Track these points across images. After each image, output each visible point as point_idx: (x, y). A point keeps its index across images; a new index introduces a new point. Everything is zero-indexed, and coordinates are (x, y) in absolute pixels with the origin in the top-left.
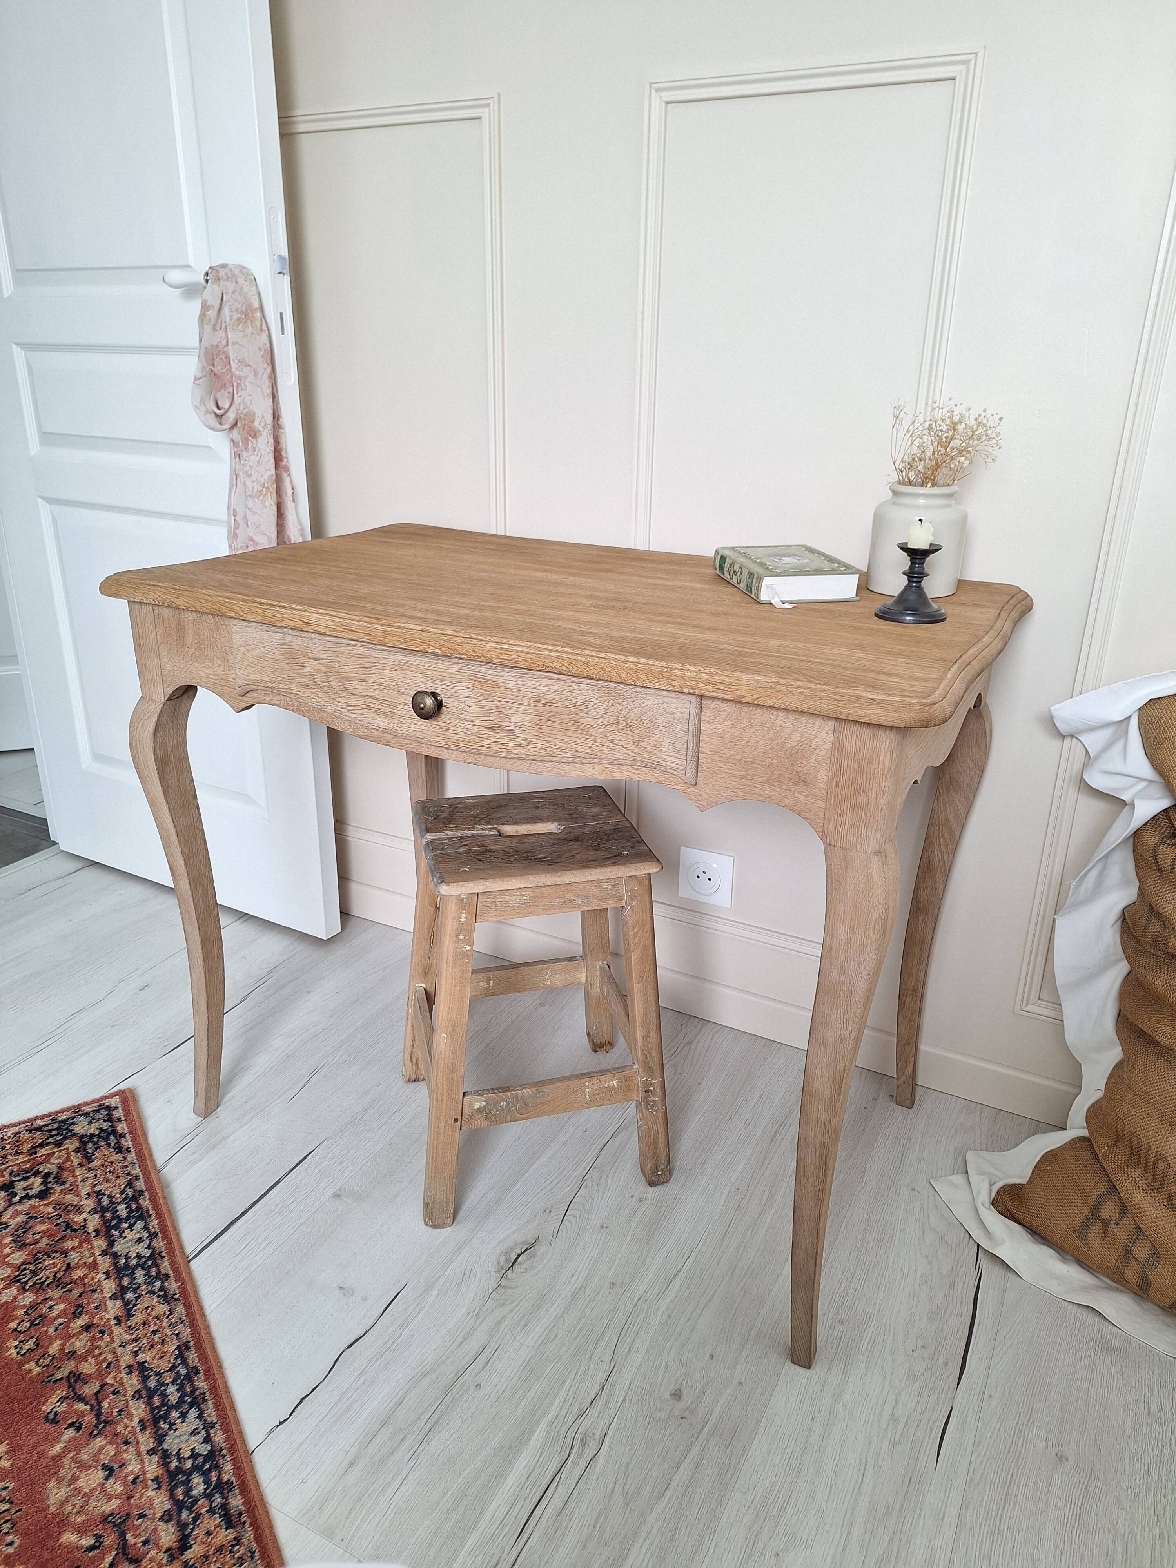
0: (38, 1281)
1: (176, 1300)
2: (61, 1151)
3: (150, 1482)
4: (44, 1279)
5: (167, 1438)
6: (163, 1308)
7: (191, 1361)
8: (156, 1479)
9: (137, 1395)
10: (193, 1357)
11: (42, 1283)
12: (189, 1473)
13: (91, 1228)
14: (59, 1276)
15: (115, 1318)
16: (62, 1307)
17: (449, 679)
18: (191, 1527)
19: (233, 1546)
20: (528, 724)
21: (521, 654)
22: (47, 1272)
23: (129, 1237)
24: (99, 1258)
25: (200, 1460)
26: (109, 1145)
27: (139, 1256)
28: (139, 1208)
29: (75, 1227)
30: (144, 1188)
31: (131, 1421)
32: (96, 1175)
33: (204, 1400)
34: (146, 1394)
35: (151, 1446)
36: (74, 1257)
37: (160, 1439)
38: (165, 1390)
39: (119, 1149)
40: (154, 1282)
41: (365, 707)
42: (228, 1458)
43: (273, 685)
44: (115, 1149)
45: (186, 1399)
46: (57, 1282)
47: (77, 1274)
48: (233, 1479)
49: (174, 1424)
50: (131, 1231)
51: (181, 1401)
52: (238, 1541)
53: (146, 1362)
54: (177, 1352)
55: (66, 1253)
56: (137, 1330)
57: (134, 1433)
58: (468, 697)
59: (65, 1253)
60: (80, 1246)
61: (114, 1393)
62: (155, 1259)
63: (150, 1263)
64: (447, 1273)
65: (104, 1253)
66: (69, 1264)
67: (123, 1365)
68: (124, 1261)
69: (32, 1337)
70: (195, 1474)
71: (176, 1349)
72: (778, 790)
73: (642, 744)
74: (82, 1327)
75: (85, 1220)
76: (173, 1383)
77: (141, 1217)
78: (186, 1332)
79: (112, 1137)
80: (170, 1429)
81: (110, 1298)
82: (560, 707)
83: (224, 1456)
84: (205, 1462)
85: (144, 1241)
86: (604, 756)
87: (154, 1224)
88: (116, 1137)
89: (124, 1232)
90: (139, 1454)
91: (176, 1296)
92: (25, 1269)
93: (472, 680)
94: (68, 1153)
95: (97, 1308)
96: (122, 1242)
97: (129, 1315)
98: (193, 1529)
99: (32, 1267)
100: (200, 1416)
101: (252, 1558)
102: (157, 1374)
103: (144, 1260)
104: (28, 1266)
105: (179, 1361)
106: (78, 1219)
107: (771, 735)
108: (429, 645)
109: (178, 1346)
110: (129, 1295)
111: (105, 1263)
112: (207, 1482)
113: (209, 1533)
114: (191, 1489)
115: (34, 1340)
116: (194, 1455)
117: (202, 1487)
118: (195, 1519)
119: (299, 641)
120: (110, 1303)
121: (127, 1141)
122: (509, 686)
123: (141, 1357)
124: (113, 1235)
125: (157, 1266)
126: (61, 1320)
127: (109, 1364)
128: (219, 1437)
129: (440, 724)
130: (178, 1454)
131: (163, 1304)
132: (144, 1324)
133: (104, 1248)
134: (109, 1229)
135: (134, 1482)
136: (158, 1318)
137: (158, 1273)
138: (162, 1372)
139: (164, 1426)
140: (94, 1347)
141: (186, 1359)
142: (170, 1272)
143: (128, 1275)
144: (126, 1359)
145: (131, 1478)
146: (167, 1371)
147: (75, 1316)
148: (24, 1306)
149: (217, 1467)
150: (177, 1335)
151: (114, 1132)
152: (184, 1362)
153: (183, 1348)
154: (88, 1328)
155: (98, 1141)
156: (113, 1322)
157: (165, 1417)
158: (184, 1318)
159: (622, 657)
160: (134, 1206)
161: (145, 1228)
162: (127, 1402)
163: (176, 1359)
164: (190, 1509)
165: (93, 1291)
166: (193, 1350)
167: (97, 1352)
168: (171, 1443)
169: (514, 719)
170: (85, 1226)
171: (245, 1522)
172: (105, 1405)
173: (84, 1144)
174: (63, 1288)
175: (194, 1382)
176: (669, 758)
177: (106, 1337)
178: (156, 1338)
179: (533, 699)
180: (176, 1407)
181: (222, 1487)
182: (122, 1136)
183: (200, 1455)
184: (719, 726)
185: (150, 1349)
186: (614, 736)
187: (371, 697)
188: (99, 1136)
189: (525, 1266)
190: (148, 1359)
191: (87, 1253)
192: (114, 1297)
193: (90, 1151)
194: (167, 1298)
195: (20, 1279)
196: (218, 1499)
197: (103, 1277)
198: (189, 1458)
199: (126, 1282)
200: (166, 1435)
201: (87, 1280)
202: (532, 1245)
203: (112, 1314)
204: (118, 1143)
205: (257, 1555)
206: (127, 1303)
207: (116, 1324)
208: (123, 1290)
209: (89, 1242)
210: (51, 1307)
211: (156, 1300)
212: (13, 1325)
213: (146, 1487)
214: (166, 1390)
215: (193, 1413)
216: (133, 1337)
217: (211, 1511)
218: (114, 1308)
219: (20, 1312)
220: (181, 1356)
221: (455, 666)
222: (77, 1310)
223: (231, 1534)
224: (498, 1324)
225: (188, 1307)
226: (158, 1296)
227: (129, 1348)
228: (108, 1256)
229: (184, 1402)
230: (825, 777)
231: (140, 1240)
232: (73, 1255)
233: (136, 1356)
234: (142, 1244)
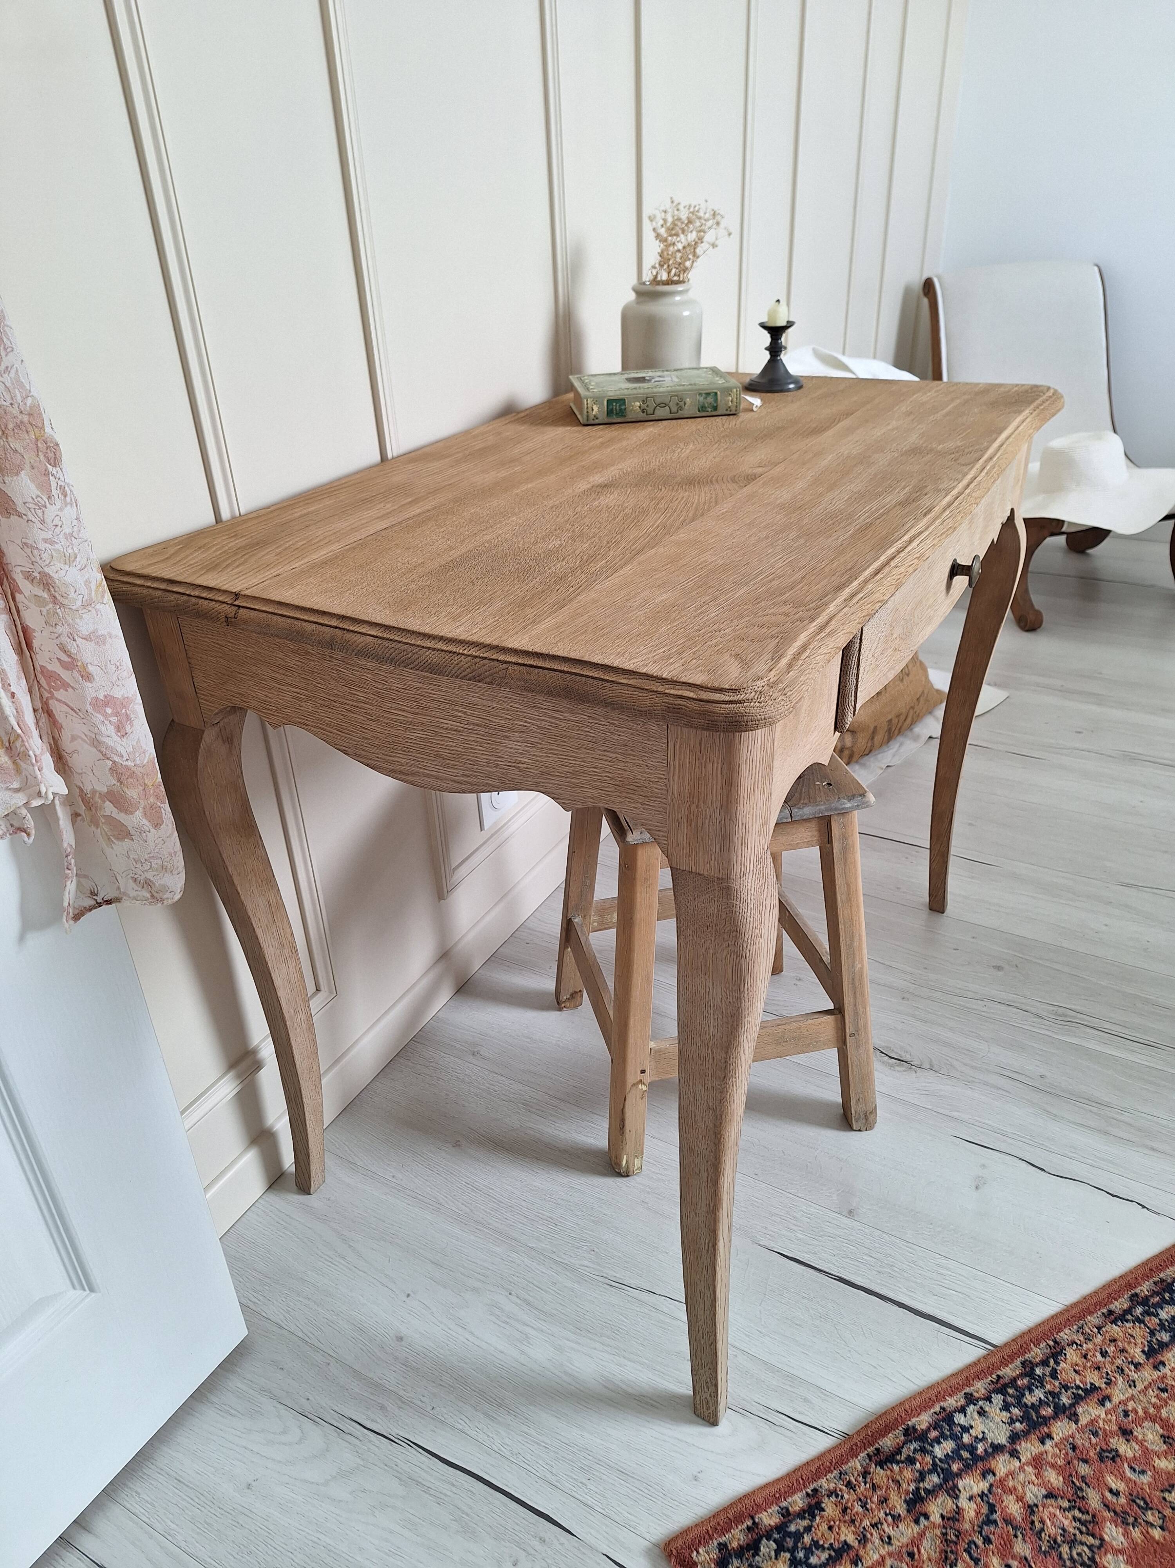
0: (1084, 1529)
1: (1055, 1342)
4: (1078, 1524)
6: (1072, 1355)
7: (1126, 1305)
10: (1120, 1305)
11: (1083, 1523)
13: (984, 1486)
14: (1066, 1504)
15: (1103, 1405)
22: (1066, 1523)
23: (982, 1428)
24: (1023, 1460)
26: (808, 1529)
27: (1006, 1407)
28: (935, 1426)
29: (985, 1510)
32: (874, 1526)
33: (1163, 1281)
36: (1034, 1493)
38: (1167, 1320)
39: (813, 1509)
40: (1039, 1376)
44: (814, 1517)
45: (1167, 1298)
46: (1077, 1501)
47: (1054, 1479)
50: (972, 1427)
53: (1143, 1351)
54: (1119, 1323)
55: (1029, 1506)
56: (1107, 1374)
59: (1031, 1509)
60: (1012, 1491)
62: (1005, 1386)
63: (1011, 1391)
65: (1014, 1454)
66: (1046, 1497)
67: (1156, 1374)
68: (1018, 1424)
69: (1164, 1499)
71: (1116, 1325)
74: (1128, 1441)
75: (971, 1498)
76: (1157, 1315)
77: (949, 1420)
78: (1094, 1320)
79: (792, 1528)
81: (1076, 1422)
85: (981, 1408)
87: (952, 1402)
88: (790, 1522)
89: (977, 1437)
91: (1051, 1343)
92: (1072, 1559)
95: (1095, 1434)
96: (991, 1434)
97: (1094, 1388)
99: (1065, 1549)
102: (1152, 1333)
103: (1009, 1399)
104: (1065, 1556)
105: (1129, 1317)
106: (970, 1510)
109: (1112, 1324)
110: (1065, 1400)
111: (1029, 1448)
115: (1166, 1495)
120: (1084, 1420)
121: (795, 1502)
123: (1140, 1358)
124: (985, 1450)
125: (1014, 1380)
126: (1128, 1473)
127: (1161, 1390)
131: (1065, 1355)
132: (1098, 1368)
133: (1007, 1456)
134: (976, 1458)
136: (1085, 1356)
137: (1022, 1376)
138: (1148, 1331)
140: (1148, 1416)
141: (1124, 1311)
142: (1018, 1362)
143: (1037, 1412)
144: (1148, 1374)
146: (1145, 1325)
147: (1115, 1455)
148: (1126, 1534)
150: (1099, 1328)
151: (781, 1528)
152: (1128, 1311)
153: (1114, 1318)
154: (1126, 1433)
155: (804, 1548)
156: (1108, 1405)
160: (934, 1434)
161: (962, 1410)
163: (1127, 1321)
165: (1074, 1448)
166: (1112, 1307)
167: (1151, 1410)
170: (982, 1495)
174: (1081, 1489)
175: (1146, 1296)
177: (1131, 1405)
178: (1111, 1350)
182: (786, 1513)
185: (1126, 1352)
188: (793, 1551)
190: (1138, 1350)
191: (1021, 1477)
192: (1074, 1417)
193: (824, 1556)
194: (1057, 1353)
195: (1089, 1558)
197: (1049, 1443)
199: (1047, 1411)
201: (1060, 1462)
203: (1097, 1411)
204: (801, 1515)
206: (1078, 1399)
207: (1110, 1401)
208: (1060, 1411)
209: (1002, 1482)
210: (1116, 1494)
211: (1062, 1365)
212: (1157, 1533)
216: (1118, 1376)
218: (1089, 1412)
219: (1136, 1533)
220: (1122, 1319)
222: (1107, 1457)
226: (1057, 1363)
227: (1133, 1375)
228: (1018, 1447)
231: (982, 1413)
232: (1030, 1498)
233: (1140, 1364)
234: (987, 1409)
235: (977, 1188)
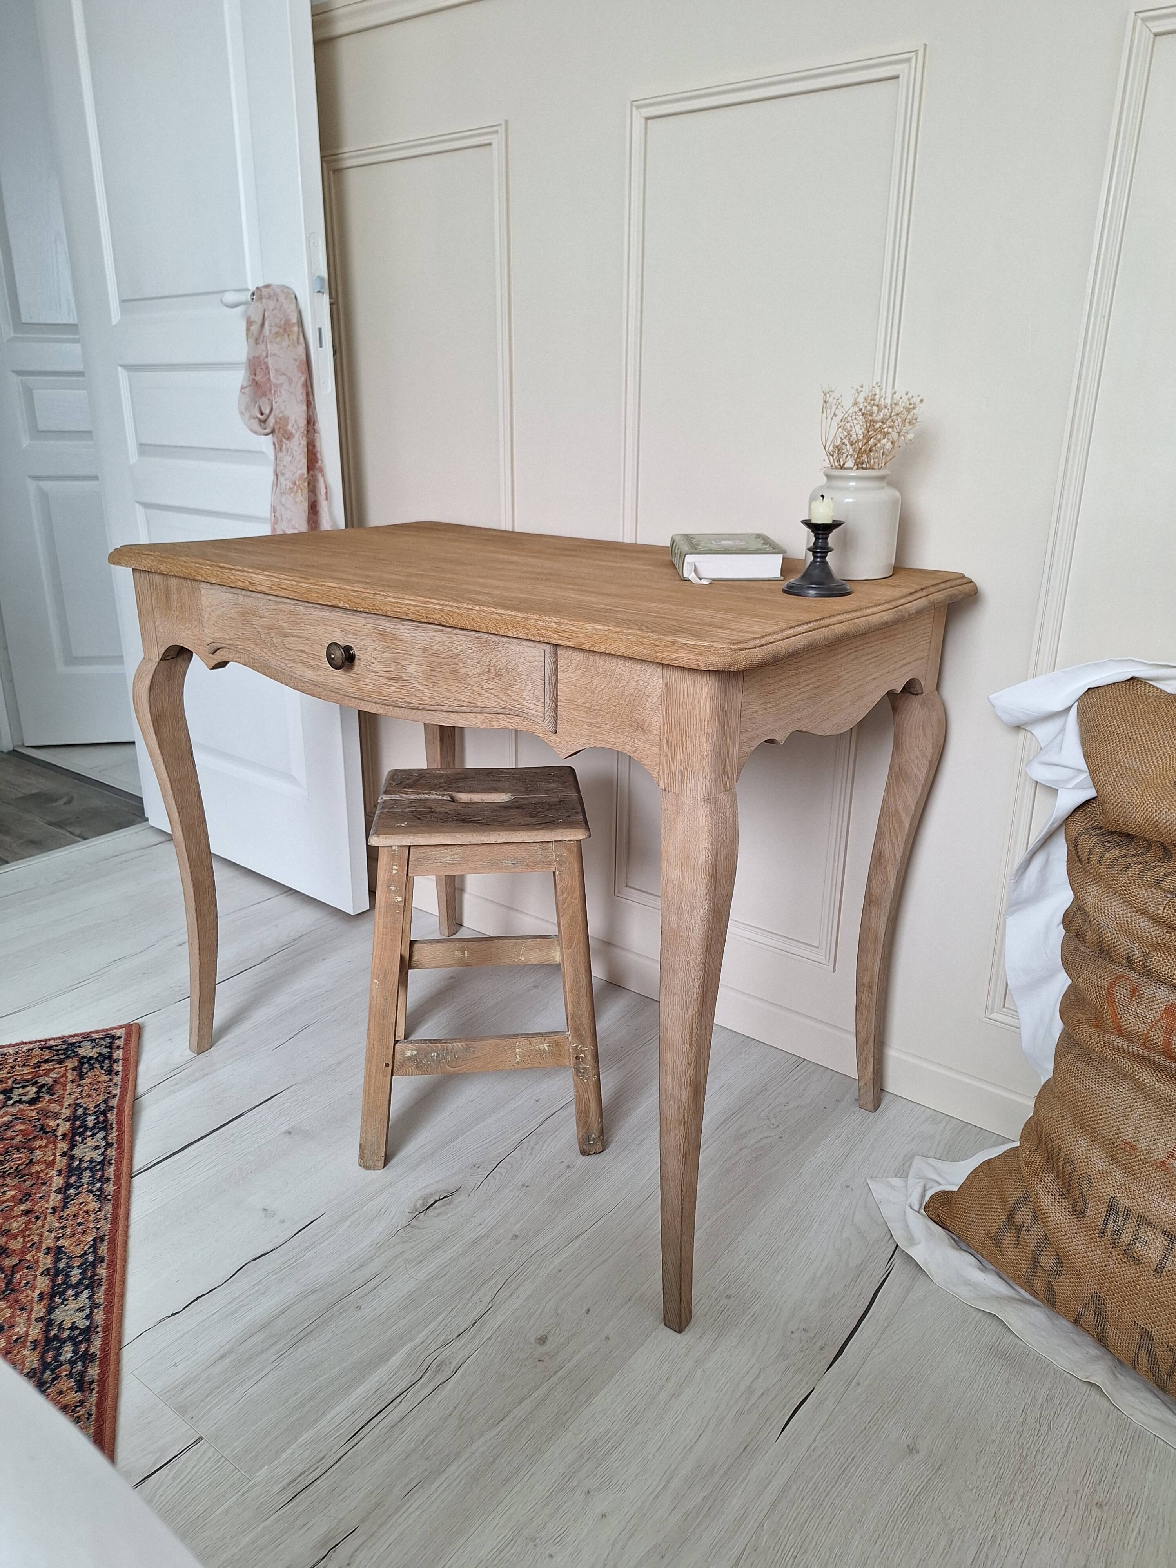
1: (108, 1200)
2: (61, 1067)
3: (28, 1344)
4: (7, 1169)
5: (57, 1310)
6: (95, 1205)
7: (101, 1251)
8: (34, 1342)
9: (46, 1273)
10: (104, 1248)
11: (5, 1172)
12: (63, 1342)
13: (60, 1133)
14: (20, 1168)
15: (52, 1208)
16: (13, 1193)
17: (359, 633)
18: (48, 1385)
19: (76, 1407)
20: (420, 675)
21: (410, 607)
22: (12, 1164)
23: (89, 1144)
24: (58, 1158)
25: (77, 1332)
26: (102, 1067)
27: (91, 1161)
28: (106, 1121)
29: (47, 1130)
30: (115, 1105)
31: (33, 1292)
32: (82, 1091)
33: (99, 1285)
34: (53, 1273)
35: (41, 1315)
36: (38, 1154)
37: (50, 1310)
39: (109, 1072)
40: (96, 1183)
41: (298, 660)
42: (100, 1335)
43: (231, 642)
44: (106, 1071)
45: (85, 1281)
46: (17, 1173)
47: (35, 1168)
48: (98, 1352)
49: (67, 1300)
50: (93, 1139)
51: (80, 1282)
52: (82, 1403)
53: (63, 1246)
54: (92, 1243)
56: (67, 1220)
57: (31, 1302)
58: (375, 649)
59: (32, 1150)
60: (46, 1146)
61: (28, 1268)
62: (104, 1165)
63: (98, 1167)
64: (364, 1209)
65: (64, 1154)
66: (32, 1160)
67: (44, 1246)
68: (78, 1163)
70: (69, 1343)
71: (93, 1239)
72: (621, 736)
73: (508, 692)
74: (23, 1211)
75: (58, 1125)
76: (78, 1267)
77: (104, 1129)
78: (105, 1227)
79: (107, 1061)
80: (62, 1303)
81: (55, 1192)
82: (443, 658)
83: (97, 1332)
84: (80, 1334)
85: (100, 1148)
86: (480, 704)
87: (113, 1136)
88: (110, 1062)
89: (86, 1139)
90: (29, 1319)
91: (110, 1197)
93: (376, 633)
94: (66, 1070)
95: (41, 1198)
96: (82, 1147)
97: (65, 1206)
98: (49, 1387)
99: (2, 1158)
100: (90, 1297)
101: (88, 1419)
102: (70, 1258)
103: (94, 1164)
105: (91, 1250)
106: (52, 1123)
107: (613, 682)
108: (340, 600)
109: (95, 1237)
110: (72, 1191)
111: (61, 1162)
112: (75, 1352)
113: (61, 1393)
114: (60, 1355)
116: (73, 1328)
117: (69, 1355)
118: (54, 1379)
119: (248, 601)
120: (53, 1196)
121: (118, 1066)
122: (404, 638)
123: (62, 1242)
124: (76, 1141)
125: (103, 1170)
126: (8, 1204)
127: (34, 1244)
128: (99, 1316)
129: (353, 675)
130: (60, 1324)
131: (96, 1202)
132: (74, 1216)
133: (65, 1150)
134: (75, 1135)
135: (16, 1341)
136: (87, 1212)
137: (102, 1176)
138: (74, 1256)
139: (58, 1300)
140: (26, 1229)
141: (97, 1249)
142: (113, 1177)
143: (76, 1175)
144: (49, 1242)
145: (15, 1338)
146: (78, 1257)
147: (21, 1201)
149: (88, 1341)
150: (98, 1229)
151: (110, 1057)
152: (95, 1251)
153: (98, 1240)
154: (27, 1212)
155: (94, 1063)
156: (49, 1211)
157: (61, 1294)
158: (109, 1216)
159: (492, 609)
160: (102, 1118)
161: (105, 1138)
162: (36, 1276)
163: (89, 1248)
164: (53, 1371)
165: (43, 1184)
166: (106, 1243)
167: (27, 1233)
168: (58, 1315)
169: (409, 670)
170: (55, 1130)
171: (93, 1389)
172: (18, 1276)
173: (82, 1064)
174: (20, 1178)
175: (96, 1268)
176: (530, 705)
177: (39, 1223)
178: (80, 1229)
179: (424, 650)
180: (74, 1287)
181: (87, 1358)
182: (116, 1061)
183: (78, 1328)
184: (572, 675)
185: (71, 1237)
186: (487, 685)
187: (302, 651)
188: (96, 1059)
189: (439, 1211)
190: (66, 1244)
191: (50, 1153)
192: (58, 1191)
193: (85, 1071)
194: (101, 1197)
196: (79, 1366)
197: (56, 1173)
198: (67, 1329)
199: (73, 1180)
200: (57, 1308)
201: (41, 1175)
202: (452, 1194)
203: (51, 1204)
204: (111, 1066)
205: (93, 1417)
206: (67, 1197)
207: (51, 1213)
208: (68, 1186)
209: (55, 1143)
210: (4, 1192)
211: (91, 1198)
213: (24, 1347)
214: (71, 1272)
215: (86, 1293)
216: (61, 1225)
217: (70, 1376)
218: (55, 1199)
220: (94, 1247)
221: (363, 620)
222: (24, 1197)
223: (79, 1396)
224: (396, 1258)
225: (116, 1207)
226: (95, 1195)
227: (55, 1234)
228: (66, 1158)
229: (82, 1283)
230: (658, 724)
231: (97, 1148)
232: (38, 1152)
233: (57, 1241)
234: (97, 1151)
235: (265, 1210)
